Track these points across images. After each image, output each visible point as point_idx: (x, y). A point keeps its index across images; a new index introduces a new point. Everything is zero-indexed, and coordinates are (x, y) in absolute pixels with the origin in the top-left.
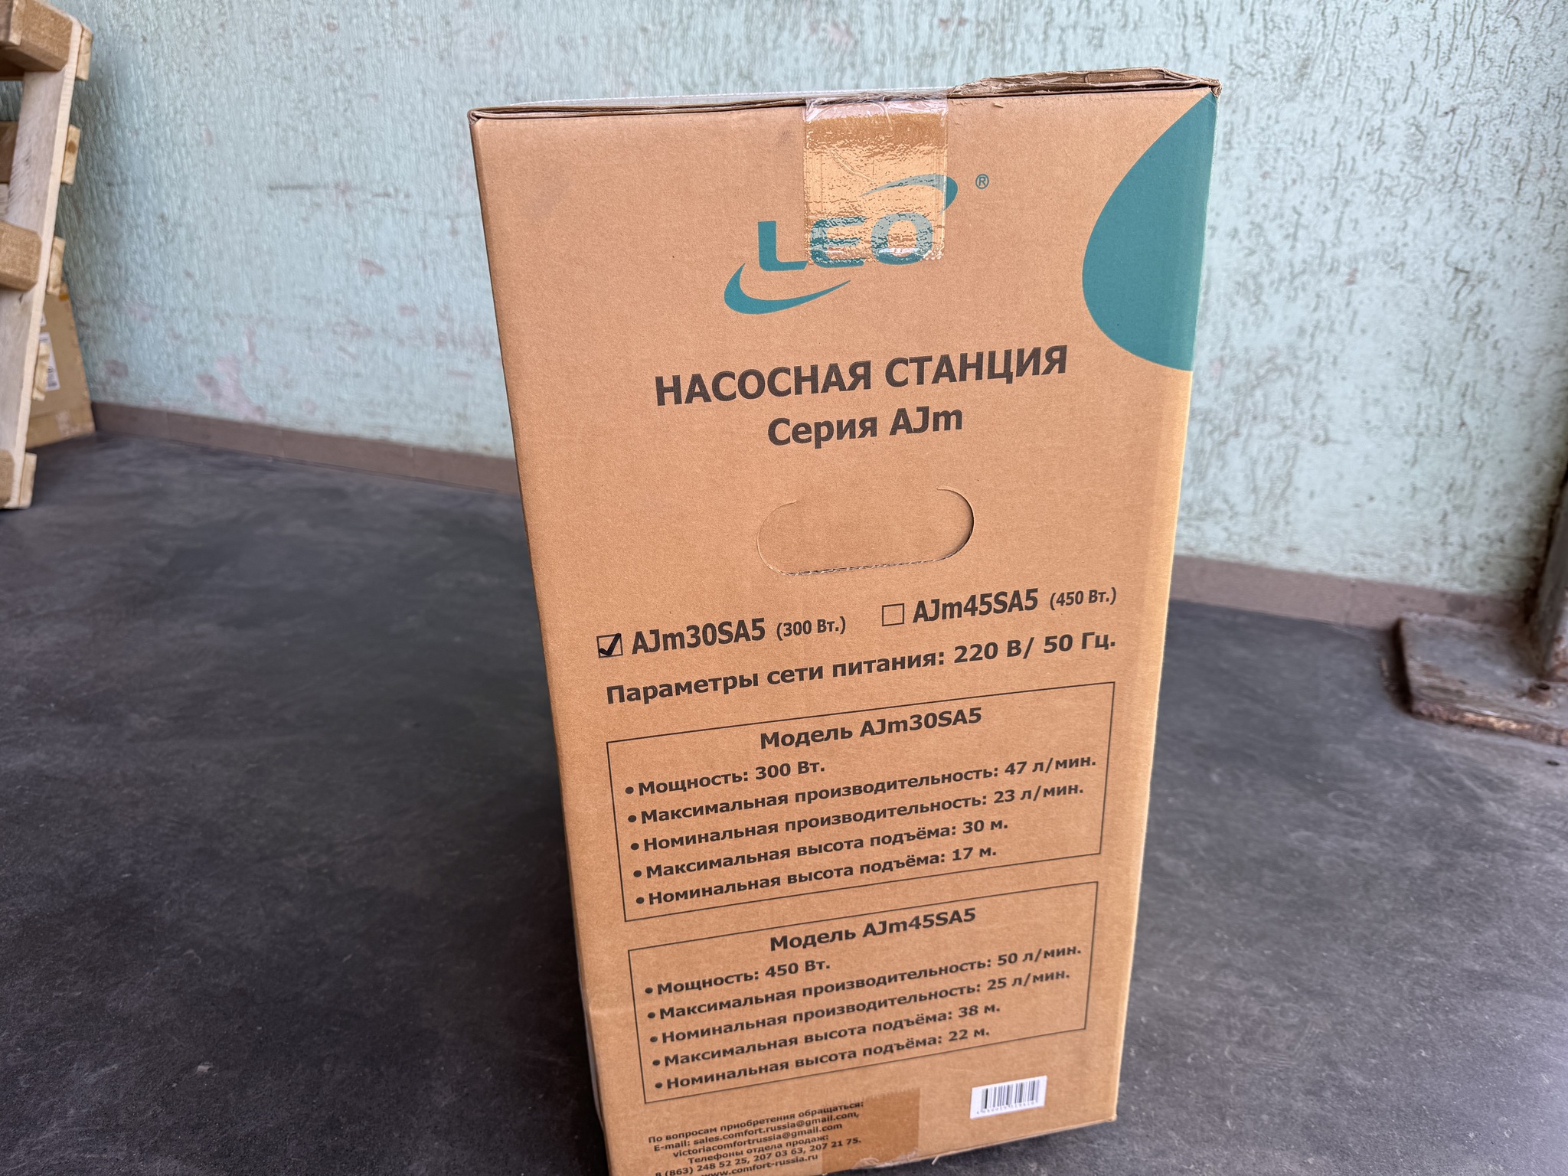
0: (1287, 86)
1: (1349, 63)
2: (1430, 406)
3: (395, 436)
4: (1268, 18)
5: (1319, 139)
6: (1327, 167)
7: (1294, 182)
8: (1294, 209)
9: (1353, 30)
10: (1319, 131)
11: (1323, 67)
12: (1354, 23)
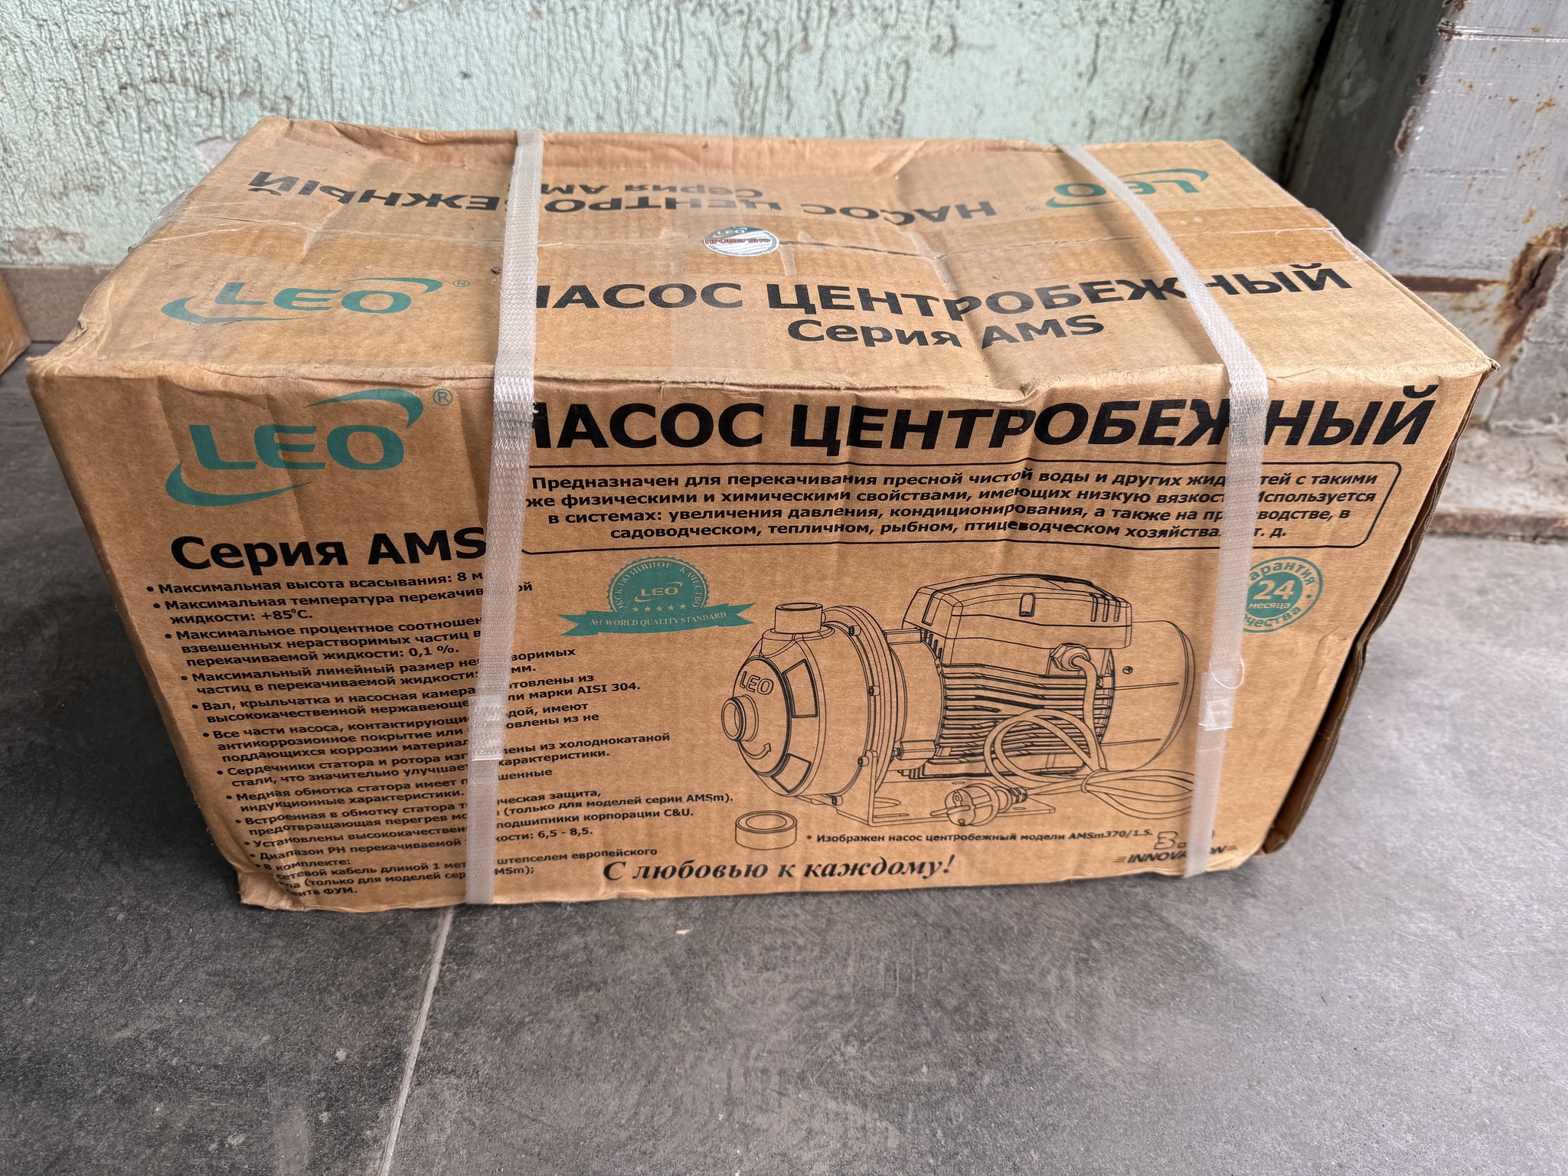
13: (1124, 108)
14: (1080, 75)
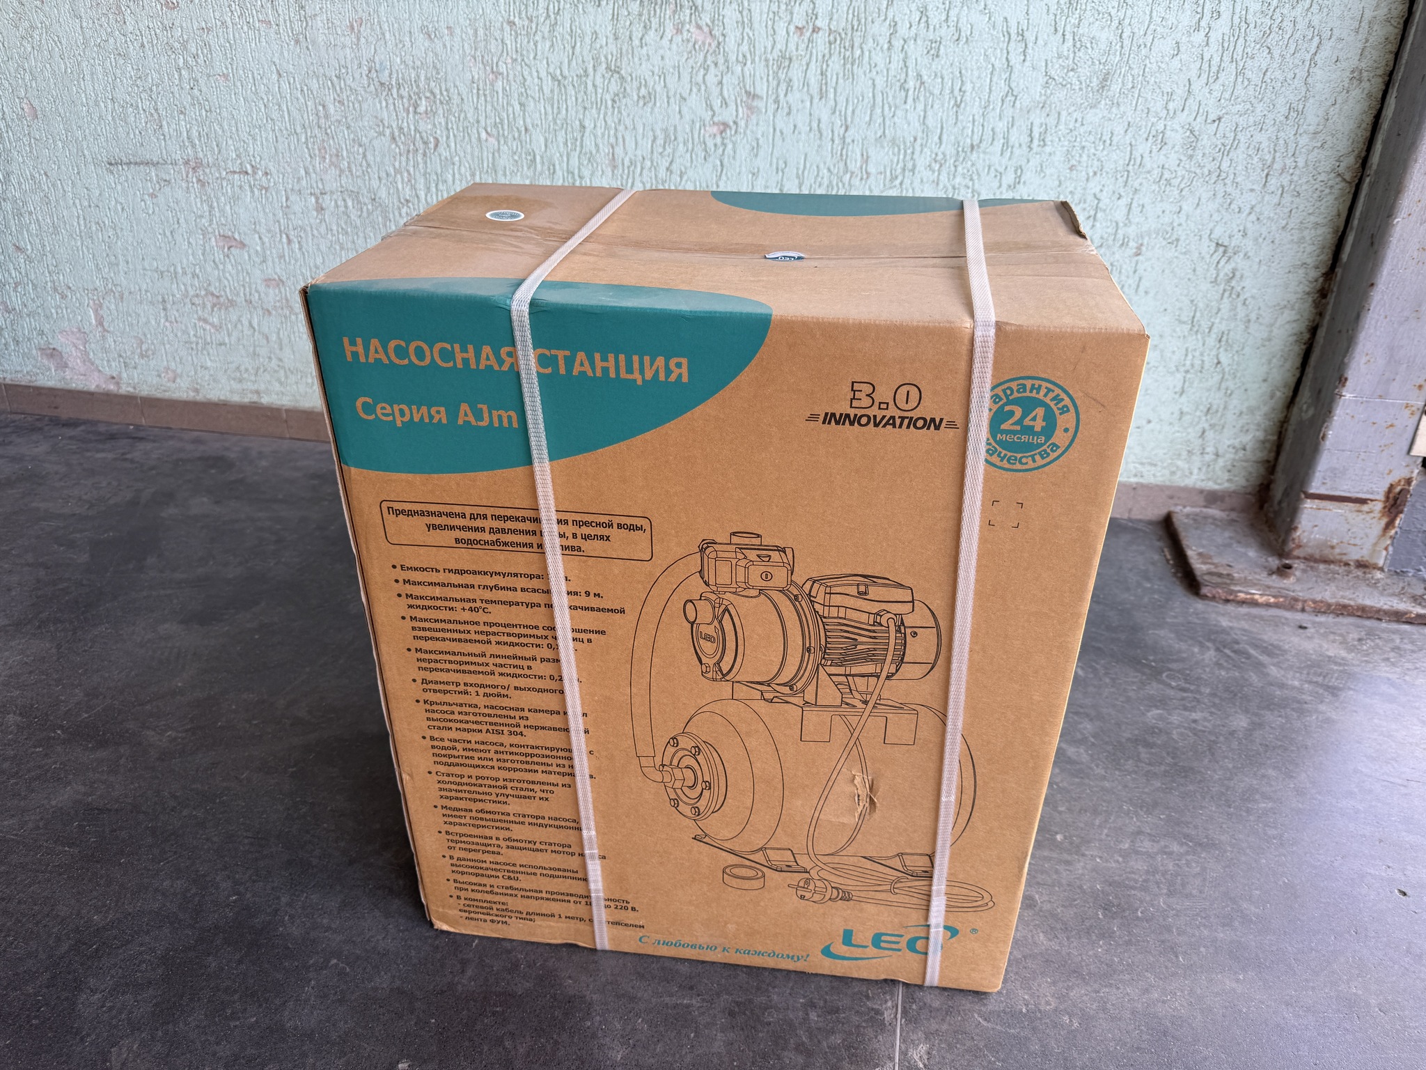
0: (1091, 95)
1: (1140, 78)
2: (1195, 350)
3: (265, 400)
4: (1076, 38)
5: (1115, 139)
6: (1121, 162)
7: (1095, 173)
8: (1095, 195)
9: (1144, 51)
10: (1116, 133)
11: (1120, 80)
12: (1145, 46)
13: (1197, 408)
14: (1176, 393)
